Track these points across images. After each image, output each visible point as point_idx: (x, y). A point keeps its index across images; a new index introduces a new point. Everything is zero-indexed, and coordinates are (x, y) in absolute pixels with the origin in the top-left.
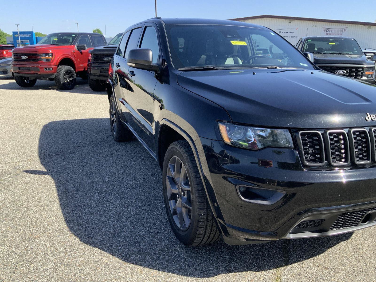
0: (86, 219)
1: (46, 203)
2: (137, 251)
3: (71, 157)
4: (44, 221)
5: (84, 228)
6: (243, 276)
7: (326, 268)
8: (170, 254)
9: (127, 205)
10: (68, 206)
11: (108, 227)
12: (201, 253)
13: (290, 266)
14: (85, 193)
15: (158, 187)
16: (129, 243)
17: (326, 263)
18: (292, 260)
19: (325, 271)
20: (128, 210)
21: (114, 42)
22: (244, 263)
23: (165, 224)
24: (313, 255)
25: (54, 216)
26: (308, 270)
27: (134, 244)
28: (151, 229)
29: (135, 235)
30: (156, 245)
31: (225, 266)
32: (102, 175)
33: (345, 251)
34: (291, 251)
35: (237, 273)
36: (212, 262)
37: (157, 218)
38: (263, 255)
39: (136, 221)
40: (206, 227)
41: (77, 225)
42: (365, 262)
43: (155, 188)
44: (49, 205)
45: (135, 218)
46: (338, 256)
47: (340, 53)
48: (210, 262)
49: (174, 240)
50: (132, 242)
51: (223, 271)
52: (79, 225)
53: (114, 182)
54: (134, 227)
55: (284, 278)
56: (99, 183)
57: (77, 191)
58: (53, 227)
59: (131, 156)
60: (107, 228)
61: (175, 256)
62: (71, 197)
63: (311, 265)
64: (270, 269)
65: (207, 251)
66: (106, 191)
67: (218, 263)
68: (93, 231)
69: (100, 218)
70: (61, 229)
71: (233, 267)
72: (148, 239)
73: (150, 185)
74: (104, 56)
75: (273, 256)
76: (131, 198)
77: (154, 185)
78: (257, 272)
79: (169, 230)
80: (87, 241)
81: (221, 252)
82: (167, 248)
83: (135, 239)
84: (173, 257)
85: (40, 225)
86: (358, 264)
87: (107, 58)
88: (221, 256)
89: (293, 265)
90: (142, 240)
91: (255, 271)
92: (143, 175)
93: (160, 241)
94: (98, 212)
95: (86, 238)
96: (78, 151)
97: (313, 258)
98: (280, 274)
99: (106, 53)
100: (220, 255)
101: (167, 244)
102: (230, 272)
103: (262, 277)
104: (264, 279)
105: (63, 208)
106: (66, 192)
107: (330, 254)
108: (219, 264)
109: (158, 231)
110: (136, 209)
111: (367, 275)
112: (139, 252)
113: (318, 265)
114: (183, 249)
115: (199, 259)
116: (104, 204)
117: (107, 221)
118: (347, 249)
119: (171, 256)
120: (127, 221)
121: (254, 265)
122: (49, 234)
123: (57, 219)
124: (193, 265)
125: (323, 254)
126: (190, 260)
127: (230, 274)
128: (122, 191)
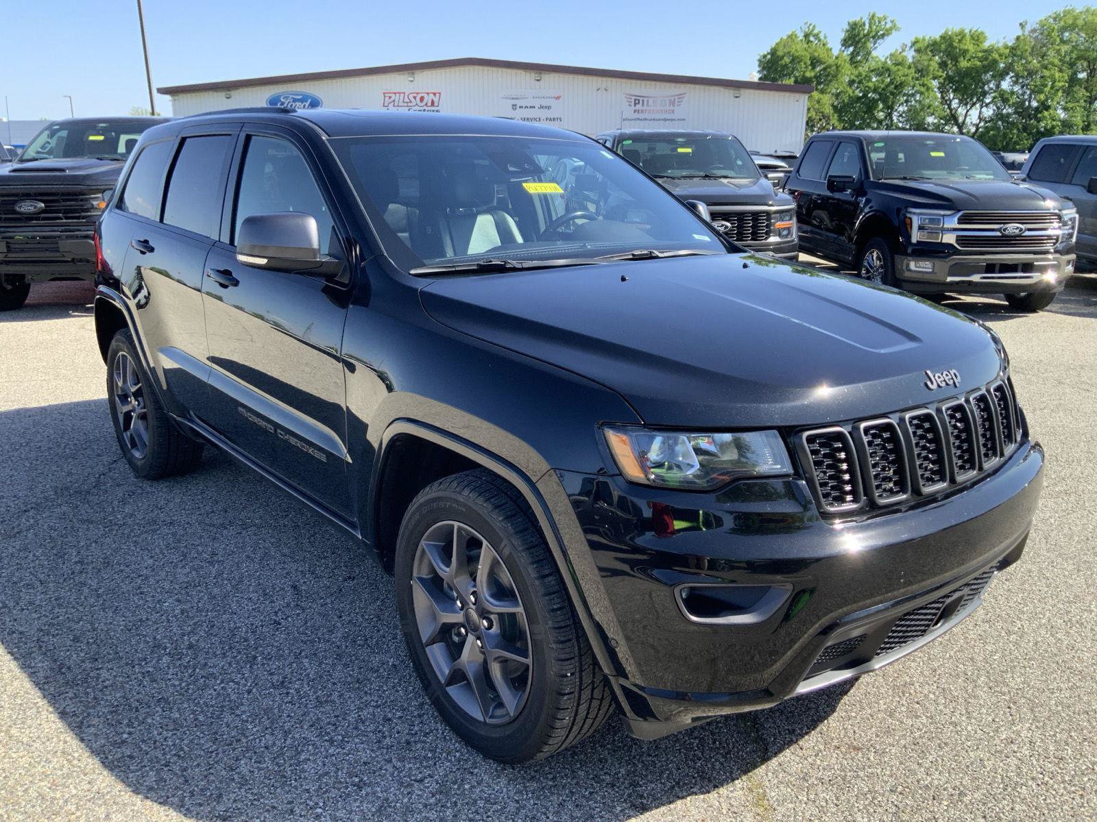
0: (170, 743)
1: (10, 717)
2: (374, 810)
3: (20, 550)
4: (32, 776)
5: (179, 773)
6: (681, 813)
7: (857, 749)
8: (470, 798)
9: (281, 679)
10: (89, 714)
11: (255, 757)
12: (550, 776)
13: (774, 762)
14: (127, 664)
15: (348, 606)
16: (339, 790)
17: (851, 734)
18: (774, 743)
19: (857, 755)
20: (288, 693)
21: (40, 150)
22: (668, 777)
23: (420, 716)
24: (813, 720)
25: (59, 754)
26: (819, 762)
27: (355, 791)
28: (385, 737)
29: (346, 766)
30: (421, 781)
31: (625, 797)
32: (153, 596)
33: (878, 696)
34: (762, 720)
35: (663, 809)
36: (591, 793)
37: (386, 702)
38: (703, 746)
39: (329, 723)
40: (578, 705)
41: (151, 770)
42: (929, 715)
43: (341, 612)
44: (23, 723)
45: (322, 713)
46: (869, 711)
47: (706, 176)
48: (584, 796)
49: (462, 754)
50: (347, 787)
51: (627, 811)
52: (158, 766)
53: (204, 614)
54: (331, 741)
55: (773, 794)
56: (155, 623)
57: (96, 660)
58: (74, 792)
59: (217, 520)
60: (251, 759)
61: (487, 801)
62: (87, 682)
63: (822, 747)
64: (733, 780)
65: (564, 768)
66: (191, 646)
67: (606, 793)
68: (212, 778)
69: (216, 733)
70: (105, 791)
71: (645, 795)
72: (391, 770)
73: (322, 606)
74: (16, 198)
75: (728, 745)
76: (282, 656)
77: (332, 602)
78: (707, 795)
79: (437, 730)
80: (210, 812)
81: (600, 760)
82: (455, 783)
83: (350, 775)
84: (481, 803)
85: (26, 791)
86: (918, 723)
87: (28, 203)
88: (606, 773)
89: (781, 758)
90: (374, 773)
91: (703, 793)
92: (286, 577)
93: (425, 767)
94: (198, 714)
95: (201, 805)
96: (31, 527)
97: (818, 729)
98: (760, 785)
99: (20, 188)
100: (602, 769)
101: (451, 772)
102: (644, 809)
103: (723, 804)
104: (731, 808)
105: (77, 723)
106: (60, 669)
107: (851, 711)
108: (609, 793)
109: (408, 737)
110: (313, 687)
111: (945, 744)
112: (379, 810)
113: (835, 743)
114: (499, 777)
115: (552, 794)
116: (206, 686)
117: (240, 740)
118: (882, 691)
119: (476, 801)
120: (302, 727)
121: (694, 778)
122: (73, 816)
123: (75, 762)
124: (545, 814)
125: (835, 714)
126: (532, 801)
127: (647, 814)
128: (241, 638)
